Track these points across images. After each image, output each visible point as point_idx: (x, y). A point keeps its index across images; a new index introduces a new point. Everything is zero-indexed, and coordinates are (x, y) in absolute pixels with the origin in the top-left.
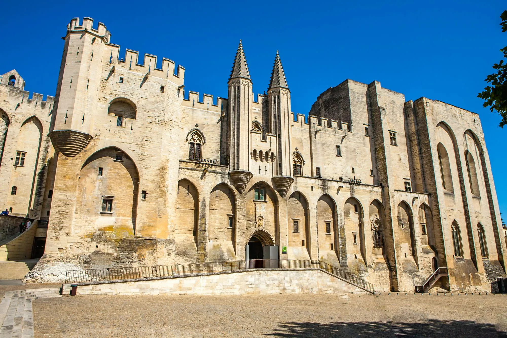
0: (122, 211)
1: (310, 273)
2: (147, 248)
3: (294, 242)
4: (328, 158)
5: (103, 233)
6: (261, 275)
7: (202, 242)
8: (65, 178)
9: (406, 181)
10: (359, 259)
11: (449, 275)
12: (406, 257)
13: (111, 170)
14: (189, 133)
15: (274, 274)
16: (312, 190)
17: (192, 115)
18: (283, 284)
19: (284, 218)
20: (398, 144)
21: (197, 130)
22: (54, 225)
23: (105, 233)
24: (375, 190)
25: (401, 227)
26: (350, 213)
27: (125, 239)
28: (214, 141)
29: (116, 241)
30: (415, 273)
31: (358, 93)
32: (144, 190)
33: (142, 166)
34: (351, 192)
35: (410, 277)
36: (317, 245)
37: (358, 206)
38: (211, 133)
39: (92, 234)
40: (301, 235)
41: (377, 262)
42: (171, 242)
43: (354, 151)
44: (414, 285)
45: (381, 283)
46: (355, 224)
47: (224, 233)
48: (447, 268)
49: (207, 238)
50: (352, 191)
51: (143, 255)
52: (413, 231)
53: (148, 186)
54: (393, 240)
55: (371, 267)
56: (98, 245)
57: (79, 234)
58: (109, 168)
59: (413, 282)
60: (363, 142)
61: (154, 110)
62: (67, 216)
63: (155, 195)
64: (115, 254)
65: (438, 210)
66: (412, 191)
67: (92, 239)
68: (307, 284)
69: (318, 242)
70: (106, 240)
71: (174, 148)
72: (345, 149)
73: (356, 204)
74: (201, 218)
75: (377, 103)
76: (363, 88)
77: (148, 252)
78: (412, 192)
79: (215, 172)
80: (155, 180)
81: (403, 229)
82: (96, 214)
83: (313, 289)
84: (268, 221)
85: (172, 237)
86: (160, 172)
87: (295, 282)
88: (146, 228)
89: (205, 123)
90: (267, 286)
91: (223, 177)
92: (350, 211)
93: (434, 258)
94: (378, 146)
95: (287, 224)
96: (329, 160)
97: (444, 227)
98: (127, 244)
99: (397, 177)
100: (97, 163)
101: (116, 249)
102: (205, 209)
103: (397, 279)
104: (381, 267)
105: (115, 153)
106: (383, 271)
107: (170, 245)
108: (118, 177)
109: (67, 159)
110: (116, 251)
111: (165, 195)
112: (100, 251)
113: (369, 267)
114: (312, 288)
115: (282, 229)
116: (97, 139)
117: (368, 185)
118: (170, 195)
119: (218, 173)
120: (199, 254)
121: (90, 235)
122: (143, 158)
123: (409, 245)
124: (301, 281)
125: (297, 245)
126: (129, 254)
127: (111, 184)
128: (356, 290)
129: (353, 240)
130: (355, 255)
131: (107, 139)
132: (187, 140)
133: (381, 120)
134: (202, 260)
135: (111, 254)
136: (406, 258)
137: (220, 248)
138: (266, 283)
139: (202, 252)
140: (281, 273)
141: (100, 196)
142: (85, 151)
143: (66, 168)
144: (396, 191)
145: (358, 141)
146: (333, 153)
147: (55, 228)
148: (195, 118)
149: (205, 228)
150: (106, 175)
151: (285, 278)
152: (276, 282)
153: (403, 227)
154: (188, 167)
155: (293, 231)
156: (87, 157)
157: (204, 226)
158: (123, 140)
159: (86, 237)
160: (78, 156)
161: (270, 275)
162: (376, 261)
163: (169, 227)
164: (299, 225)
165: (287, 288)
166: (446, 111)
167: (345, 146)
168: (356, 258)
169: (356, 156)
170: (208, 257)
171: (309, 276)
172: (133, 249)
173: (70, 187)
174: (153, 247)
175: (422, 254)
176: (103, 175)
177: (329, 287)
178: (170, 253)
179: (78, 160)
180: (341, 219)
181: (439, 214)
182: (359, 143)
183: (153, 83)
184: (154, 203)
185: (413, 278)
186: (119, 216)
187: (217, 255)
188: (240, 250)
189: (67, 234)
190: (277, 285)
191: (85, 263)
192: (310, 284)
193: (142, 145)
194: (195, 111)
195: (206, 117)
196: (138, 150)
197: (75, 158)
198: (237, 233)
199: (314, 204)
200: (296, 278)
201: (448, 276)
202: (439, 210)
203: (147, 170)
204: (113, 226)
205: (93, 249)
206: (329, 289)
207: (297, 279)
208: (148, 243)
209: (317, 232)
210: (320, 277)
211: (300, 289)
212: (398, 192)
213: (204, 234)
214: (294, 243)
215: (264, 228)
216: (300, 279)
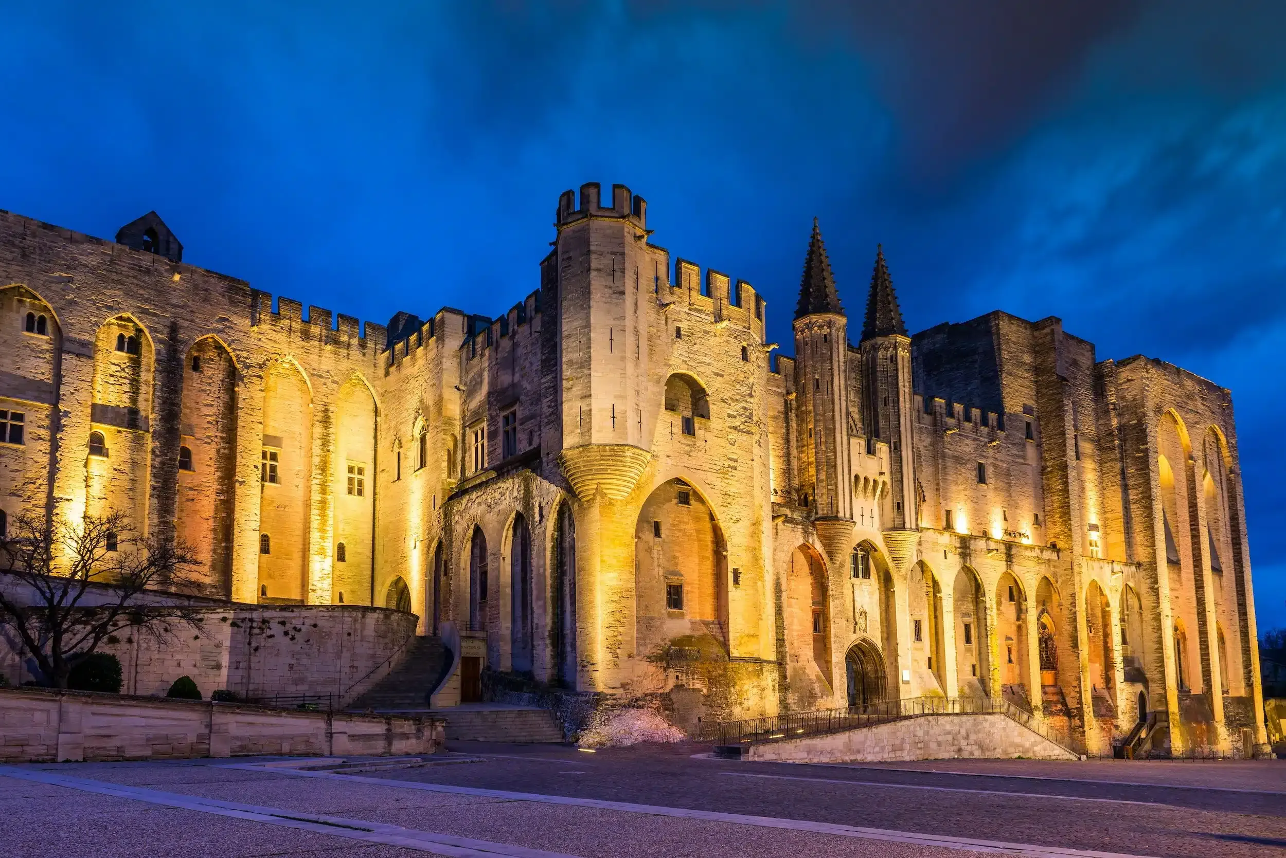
1: (990, 721)
2: (749, 678)
3: (915, 661)
4: (964, 489)
5: (680, 650)
8: (614, 544)
10: (1017, 693)
11: (1171, 725)
12: (1095, 690)
13: (674, 525)
16: (946, 558)
18: (958, 741)
19: (904, 615)
24: (1047, 557)
25: (1089, 631)
26: (1002, 604)
30: (1112, 721)
32: (735, 568)
33: (728, 517)
34: (1006, 560)
35: (1104, 728)
37: (1014, 589)
39: (666, 654)
40: (927, 647)
41: (1046, 700)
43: (1008, 473)
44: (1110, 744)
46: (1010, 623)
47: (808, 645)
48: (1167, 713)
50: (1008, 558)
51: (745, 691)
53: (740, 558)
54: (1078, 657)
55: (1039, 710)
56: (678, 675)
57: (647, 655)
58: (671, 520)
59: (1109, 738)
60: (1022, 454)
61: (735, 397)
62: (625, 620)
63: (751, 575)
64: (705, 691)
65: (1156, 599)
67: (667, 664)
69: (957, 661)
72: (993, 469)
73: (1012, 586)
74: (775, 616)
77: (752, 686)
79: (792, 522)
80: (749, 546)
81: (1091, 635)
82: (660, 614)
84: (874, 619)
86: (756, 529)
87: (972, 738)
88: (745, 639)
91: (806, 532)
92: (1003, 601)
93: (1141, 692)
94: (1049, 464)
95: (908, 626)
96: (966, 493)
97: (1166, 632)
98: (720, 672)
101: (705, 682)
102: (781, 597)
103: (1084, 732)
104: (1054, 710)
105: (676, 489)
106: (1057, 719)
108: (686, 539)
110: (706, 685)
112: (683, 687)
119: (797, 524)
121: (663, 654)
122: (729, 500)
123: (1102, 668)
125: (921, 667)
126: (725, 690)
127: (677, 554)
129: (1007, 658)
130: (1011, 687)
131: (669, 461)
133: (1062, 406)
135: (699, 690)
136: (1095, 693)
137: (805, 673)
141: (662, 578)
144: (1084, 559)
145: (1013, 451)
146: (973, 477)
149: (783, 635)
150: (667, 536)
151: (960, 730)
152: (949, 738)
153: (1091, 631)
155: (914, 640)
156: (643, 499)
158: (695, 464)
159: (658, 659)
160: (628, 499)
164: (922, 628)
165: (963, 747)
166: (1178, 385)
167: (991, 463)
169: (1010, 483)
170: (791, 692)
171: (990, 727)
172: (730, 680)
174: (758, 675)
175: (1124, 684)
176: (663, 535)
179: (630, 507)
181: (1158, 606)
182: (1016, 455)
184: (753, 592)
185: (1109, 730)
186: (695, 617)
187: (804, 688)
188: (838, 677)
190: (951, 742)
193: (725, 473)
196: (718, 485)
198: (833, 645)
199: (948, 587)
200: (975, 730)
201: (1168, 727)
202: (1158, 598)
203: (737, 525)
204: (691, 637)
205: (671, 683)
208: (750, 669)
209: (955, 642)
210: (1004, 728)
212: (1089, 561)
213: (781, 647)
214: (915, 664)
215: (869, 636)
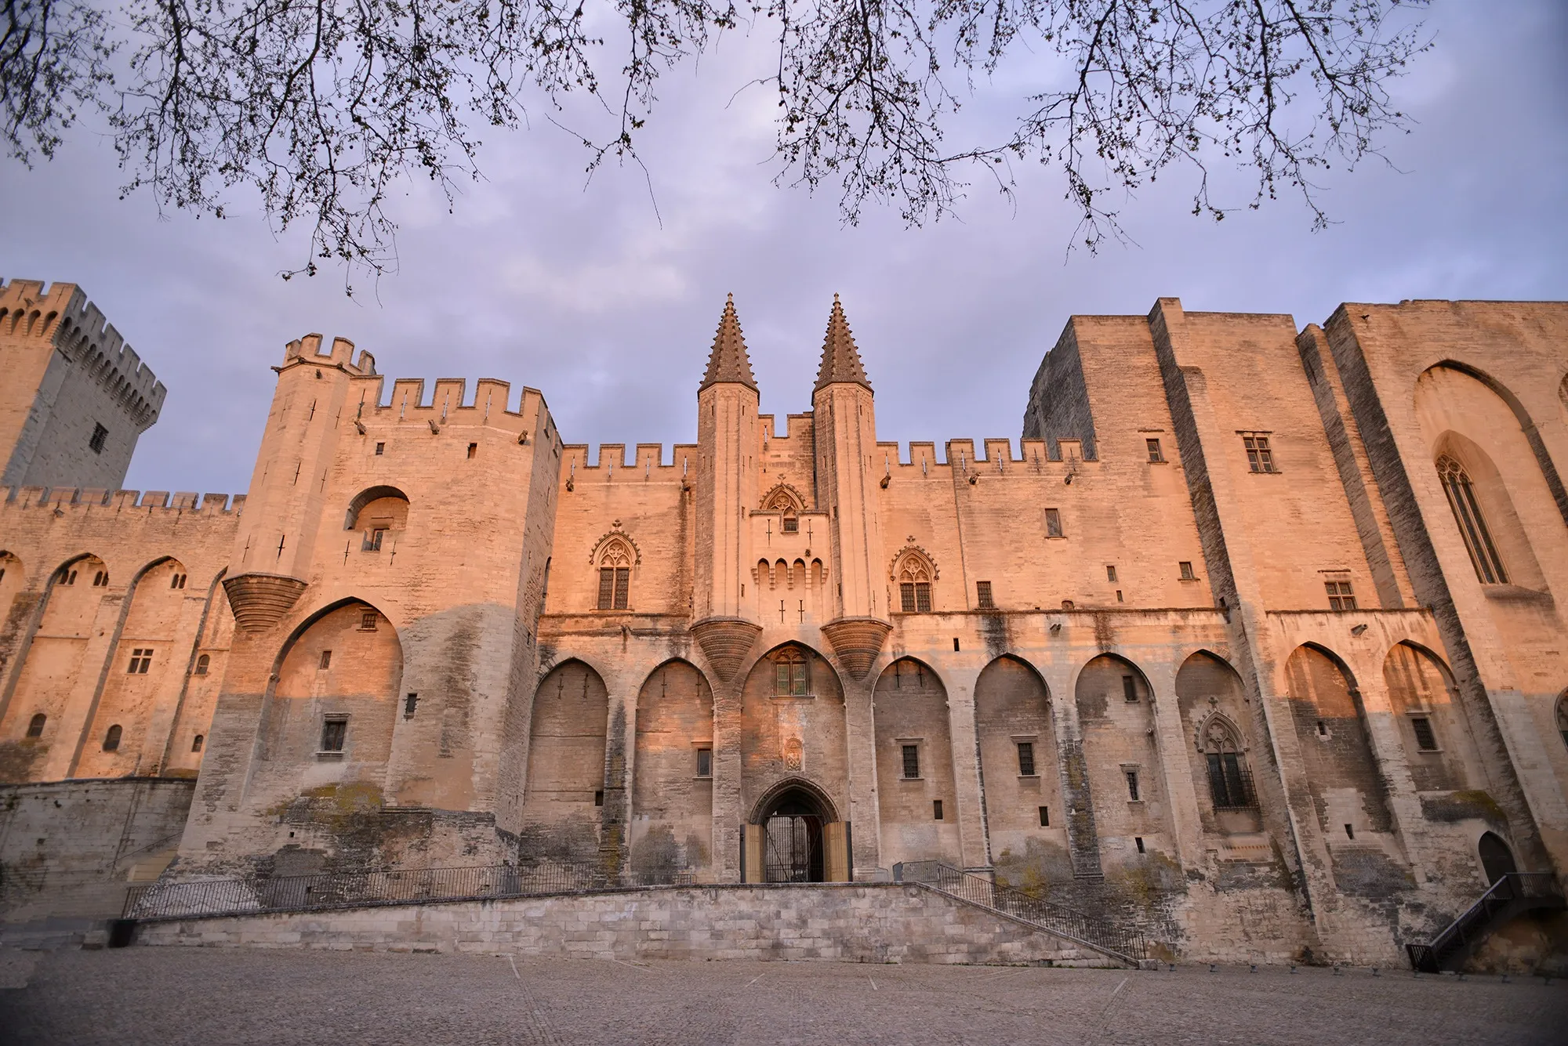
0: (365, 748)
1: (875, 897)
2: (406, 835)
3: (905, 808)
4: (1017, 550)
5: (311, 801)
6: (695, 903)
7: (614, 821)
8: (241, 681)
9: (1332, 578)
10: (1153, 851)
12: (1351, 837)
13: (349, 653)
14: (597, 546)
15: (742, 898)
16: (957, 650)
17: (604, 500)
18: (772, 930)
19: (864, 740)
20: (1279, 467)
21: (619, 534)
22: (206, 787)
23: (317, 802)
24: (1198, 623)
25: (1317, 732)
26: (1106, 704)
27: (356, 814)
28: (663, 555)
29: (336, 819)
30: (1400, 894)
31: (1111, 347)
32: (411, 692)
33: (411, 634)
34: (1098, 638)
35: (1374, 909)
36: (981, 813)
37: (1136, 681)
38: (653, 536)
39: (285, 806)
40: (930, 784)
41: (1226, 860)
42: (478, 820)
43: (1112, 515)
44: (1398, 942)
45: (1253, 935)
46: (1131, 738)
47: (684, 794)
49: (629, 809)
50: (1103, 634)
51: (397, 854)
52: (1370, 744)
53: (421, 682)
54: (1279, 778)
55: (1202, 877)
56: (293, 830)
57: (257, 807)
58: (345, 648)
59: (1394, 930)
60: (1142, 483)
61: (447, 501)
62: (235, 766)
63: (437, 700)
64: (331, 852)
65: (1467, 660)
66: (1344, 608)
67: (282, 817)
68: (866, 931)
69: (984, 803)
70: (312, 819)
71: (500, 582)
72: (1078, 513)
73: (1127, 673)
74: (611, 757)
75: (1173, 359)
76: (1129, 328)
77: (408, 845)
78: (1345, 612)
79: (652, 634)
80: (440, 664)
81: (1323, 738)
82: (307, 759)
83: (890, 948)
84: (817, 751)
85: (484, 806)
86: (454, 644)
87: (817, 925)
88: (410, 784)
89: (640, 512)
90: (717, 935)
91: (675, 644)
92: (1107, 699)
95: (874, 756)
96: (1020, 554)
97: (1510, 716)
98: (361, 827)
99: (1290, 571)
100: (317, 640)
101: (333, 839)
102: (623, 731)
104: (1246, 876)
105: (357, 613)
106: (1257, 892)
107: (474, 827)
108: (363, 667)
109: (250, 639)
110: (333, 845)
111: (468, 700)
112: (298, 846)
113: (1193, 879)
114: (885, 947)
115: (858, 771)
116: (317, 585)
117: (1166, 611)
118: (482, 700)
119: (659, 634)
120: (605, 854)
121: (282, 807)
122: (416, 615)
123: (1363, 795)
124: (841, 923)
125: (918, 818)
126: (363, 850)
127: (347, 686)
128: (1064, 953)
129: (1127, 791)
130: (1139, 841)
131: (336, 583)
132: (591, 563)
133: (1189, 405)
134: (610, 870)
135: (320, 852)
136: (1349, 842)
137: (668, 834)
138: (712, 928)
139: (612, 847)
140: (767, 897)
141: (319, 716)
142: (288, 617)
143: (245, 657)
144: (1271, 616)
145: (1122, 482)
146: (1035, 531)
147: (207, 797)
148: (614, 505)
149: (623, 782)
150: (337, 666)
151: (779, 912)
152: (749, 926)
153: (1323, 733)
154: (582, 629)
155: (902, 776)
156: (293, 627)
157: (619, 777)
158: (372, 580)
159: (270, 812)
160: (272, 629)
161: (728, 903)
162: (1224, 855)
163: (476, 779)
164: (920, 757)
165: (786, 944)
166: (1458, 324)
167: (1073, 506)
168: (1141, 849)
169: (1119, 529)
170: (629, 859)
171: (872, 906)
172: (373, 838)
173: (249, 701)
174: (423, 831)
175: (1426, 822)
176: (331, 666)
177: (954, 941)
178: (476, 848)
179: (273, 638)
180: (1068, 728)
181: (1476, 674)
182: (1129, 487)
183: (450, 441)
184: (434, 722)
185: (1392, 915)
186: (358, 760)
187: (658, 854)
189: (231, 809)
190: (752, 932)
191: (258, 876)
192: (878, 931)
193: (415, 586)
194: (612, 490)
195: (640, 499)
196: (404, 599)
197: (266, 634)
198: (715, 790)
199: (964, 689)
200: (824, 913)
202: (1472, 659)
203: (423, 643)
204: (337, 784)
205: (281, 842)
206: (952, 949)
207: (824, 916)
208: (410, 823)
209: (981, 774)
210: (914, 910)
211: (839, 949)
212: (1283, 617)
213: (619, 798)
214: (904, 812)
215: (804, 774)
216: (838, 916)
